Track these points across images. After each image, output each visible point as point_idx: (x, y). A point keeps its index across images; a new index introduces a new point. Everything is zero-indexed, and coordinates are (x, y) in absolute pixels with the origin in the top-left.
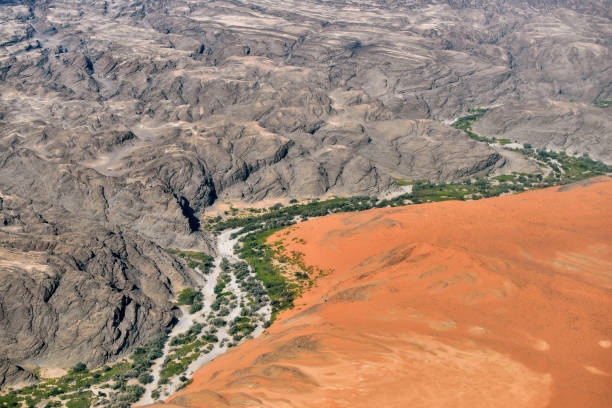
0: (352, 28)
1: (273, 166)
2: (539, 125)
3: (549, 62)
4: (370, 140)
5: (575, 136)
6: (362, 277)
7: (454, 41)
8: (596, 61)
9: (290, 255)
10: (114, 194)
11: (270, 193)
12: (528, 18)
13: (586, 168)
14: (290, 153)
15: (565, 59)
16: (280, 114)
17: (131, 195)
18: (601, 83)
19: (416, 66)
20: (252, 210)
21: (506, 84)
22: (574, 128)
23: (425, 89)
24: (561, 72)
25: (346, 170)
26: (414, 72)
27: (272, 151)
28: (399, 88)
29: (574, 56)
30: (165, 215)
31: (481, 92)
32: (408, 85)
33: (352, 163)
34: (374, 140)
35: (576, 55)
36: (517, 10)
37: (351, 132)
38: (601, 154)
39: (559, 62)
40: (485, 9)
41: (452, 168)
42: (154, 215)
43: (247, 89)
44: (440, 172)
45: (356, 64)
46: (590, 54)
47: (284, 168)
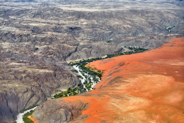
0: (66, 25)
1: (75, 53)
2: (126, 42)
3: (119, 30)
4: (91, 47)
5: (135, 44)
6: (116, 69)
7: (94, 26)
8: (130, 29)
9: (93, 68)
10: (46, 59)
11: (77, 58)
12: (107, 21)
13: (141, 50)
14: (77, 50)
15: (123, 29)
16: (68, 43)
17: (51, 59)
18: (133, 34)
19: (91, 32)
20: (76, 62)
21: (112, 35)
22: (135, 42)
23: (95, 36)
24: (123, 32)
25: (91, 53)
26: (91, 33)
27: (74, 49)
28: (88, 37)
29: (124, 28)
30: (61, 62)
31: (107, 37)
32: (90, 36)
33: (92, 51)
34: (92, 47)
35: (125, 28)
36: (103, 19)
37: (86, 46)
38: (143, 47)
39: (122, 30)
40: (95, 19)
41: (114, 51)
42: (59, 63)
43: (54, 38)
44: (111, 52)
45: (75, 32)
46: (128, 28)
47: (77, 53)
